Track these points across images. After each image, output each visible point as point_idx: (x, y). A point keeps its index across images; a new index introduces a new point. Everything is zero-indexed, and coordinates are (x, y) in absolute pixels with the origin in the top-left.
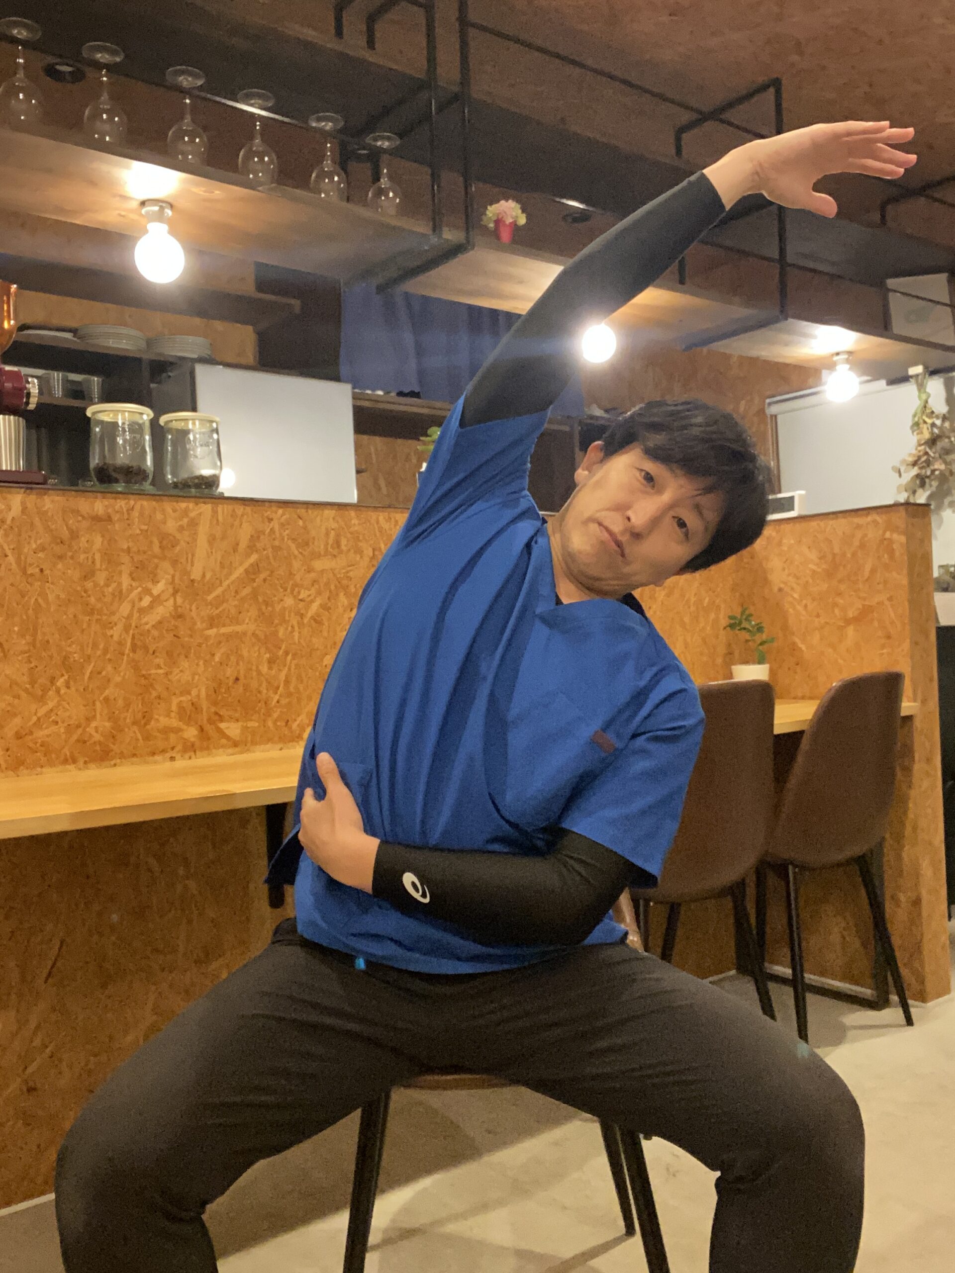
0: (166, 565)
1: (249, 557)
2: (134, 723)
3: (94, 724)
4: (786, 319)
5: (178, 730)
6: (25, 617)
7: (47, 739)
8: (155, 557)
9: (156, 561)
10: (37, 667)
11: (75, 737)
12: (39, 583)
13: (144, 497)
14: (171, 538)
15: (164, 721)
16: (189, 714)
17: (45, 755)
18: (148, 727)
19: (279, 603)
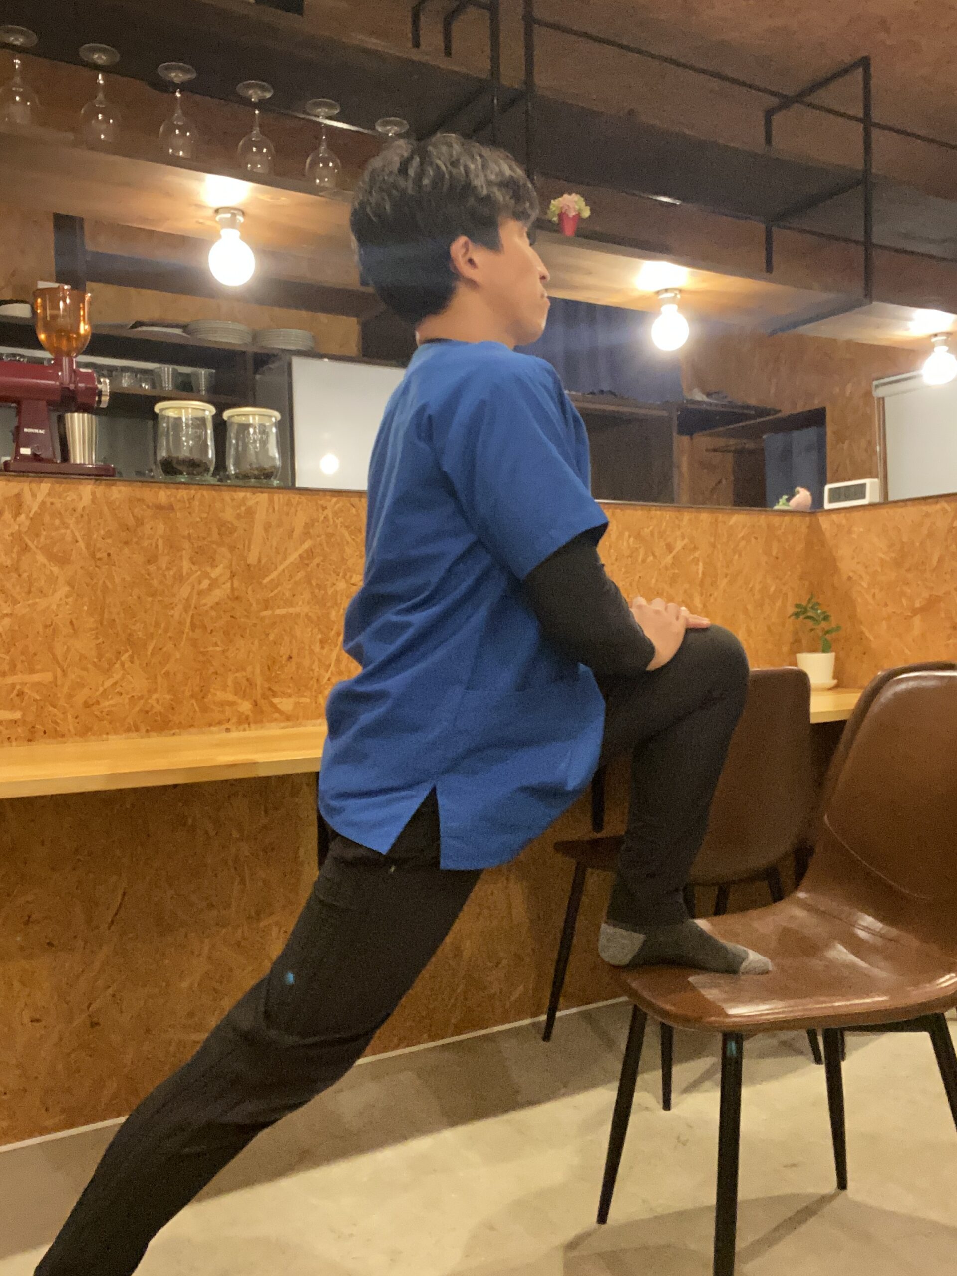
0: (224, 550)
1: (304, 542)
2: (192, 696)
3: (155, 696)
4: (871, 302)
5: (232, 704)
6: (93, 598)
7: (113, 709)
8: (213, 542)
9: (214, 546)
10: (103, 643)
11: (137, 709)
12: (107, 566)
13: (204, 487)
14: (230, 526)
15: (221, 696)
16: (244, 690)
17: (110, 723)
18: (205, 700)
19: (332, 587)
